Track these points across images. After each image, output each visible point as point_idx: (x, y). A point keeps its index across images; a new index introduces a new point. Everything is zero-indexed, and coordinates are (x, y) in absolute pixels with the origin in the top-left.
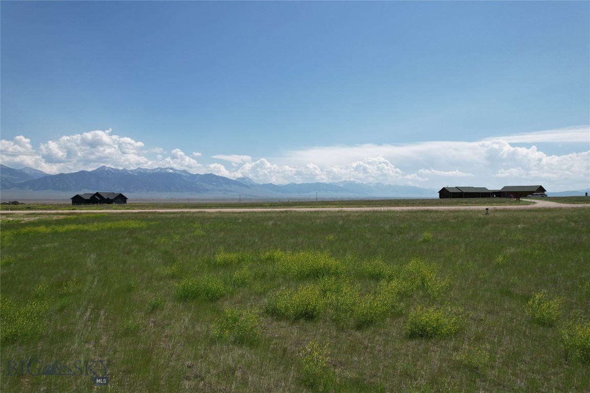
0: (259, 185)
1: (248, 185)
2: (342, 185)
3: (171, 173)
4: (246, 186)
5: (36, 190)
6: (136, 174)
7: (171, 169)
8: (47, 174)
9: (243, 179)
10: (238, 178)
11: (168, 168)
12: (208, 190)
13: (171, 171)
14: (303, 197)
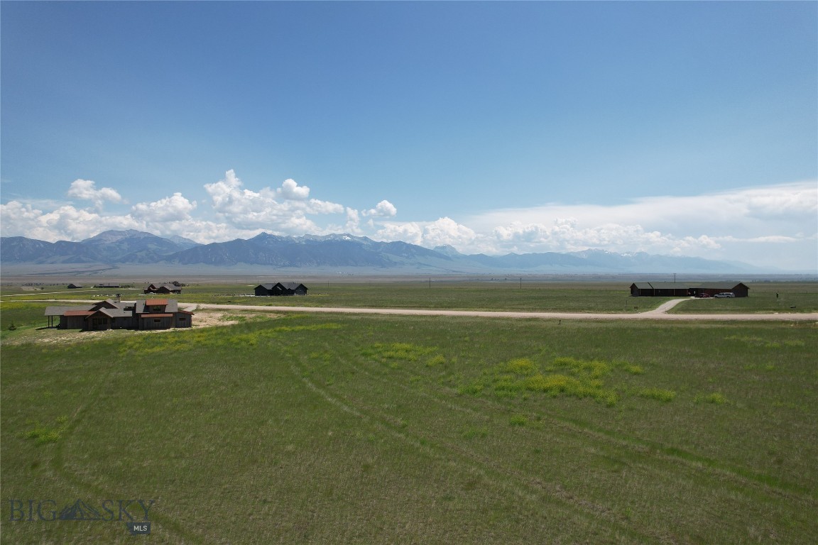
0: (465, 257)
1: (450, 256)
2: (584, 256)
3: (348, 241)
4: (447, 258)
5: (186, 264)
6: (304, 243)
7: (348, 235)
8: (197, 244)
9: (443, 248)
10: (436, 247)
11: (344, 235)
12: (395, 263)
13: (348, 238)
14: (526, 273)
